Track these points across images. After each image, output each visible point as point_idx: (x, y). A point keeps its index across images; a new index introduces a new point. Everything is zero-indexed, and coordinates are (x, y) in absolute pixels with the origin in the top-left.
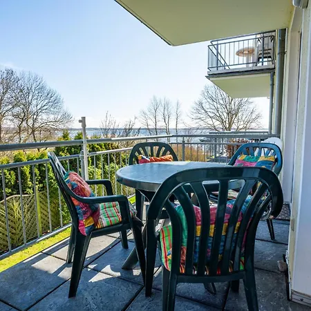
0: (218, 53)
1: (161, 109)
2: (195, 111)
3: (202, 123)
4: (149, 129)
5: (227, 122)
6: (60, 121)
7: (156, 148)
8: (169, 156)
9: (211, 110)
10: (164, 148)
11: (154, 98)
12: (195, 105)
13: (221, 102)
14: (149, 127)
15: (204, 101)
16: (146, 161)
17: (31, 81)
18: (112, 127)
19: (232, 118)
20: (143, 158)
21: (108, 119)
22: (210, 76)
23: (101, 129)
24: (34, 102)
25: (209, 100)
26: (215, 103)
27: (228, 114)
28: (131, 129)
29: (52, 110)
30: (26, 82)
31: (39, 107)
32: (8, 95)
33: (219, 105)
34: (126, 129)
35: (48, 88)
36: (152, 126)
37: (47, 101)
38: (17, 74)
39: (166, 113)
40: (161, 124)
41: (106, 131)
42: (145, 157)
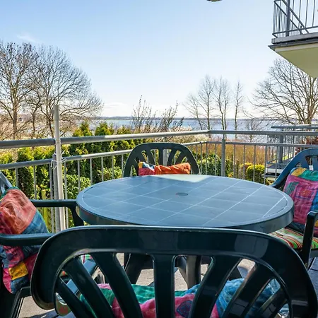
0: (289, 9)
1: (216, 93)
2: (260, 96)
3: (268, 112)
4: (198, 119)
5: (306, 111)
6: (86, 108)
7: (167, 152)
8: (185, 164)
9: (283, 95)
10: (178, 153)
11: (207, 78)
12: (260, 88)
13: (298, 82)
14: (200, 117)
15: (273, 81)
16: (148, 172)
17: (53, 57)
18: (146, 116)
19: (313, 105)
20: (144, 167)
21: (142, 105)
22: (276, 46)
23: (133, 118)
24: (55, 84)
25: (280, 80)
26: (289, 85)
27: (308, 100)
28: (172, 119)
29: (77, 94)
30: (46, 59)
31: (61, 90)
32: (25, 76)
33: (294, 87)
34: (164, 119)
35: (72, 66)
36: (203, 115)
37: (70, 83)
38: (36, 50)
39: (222, 98)
40: (215, 113)
41: (138, 121)
42: (147, 165)
